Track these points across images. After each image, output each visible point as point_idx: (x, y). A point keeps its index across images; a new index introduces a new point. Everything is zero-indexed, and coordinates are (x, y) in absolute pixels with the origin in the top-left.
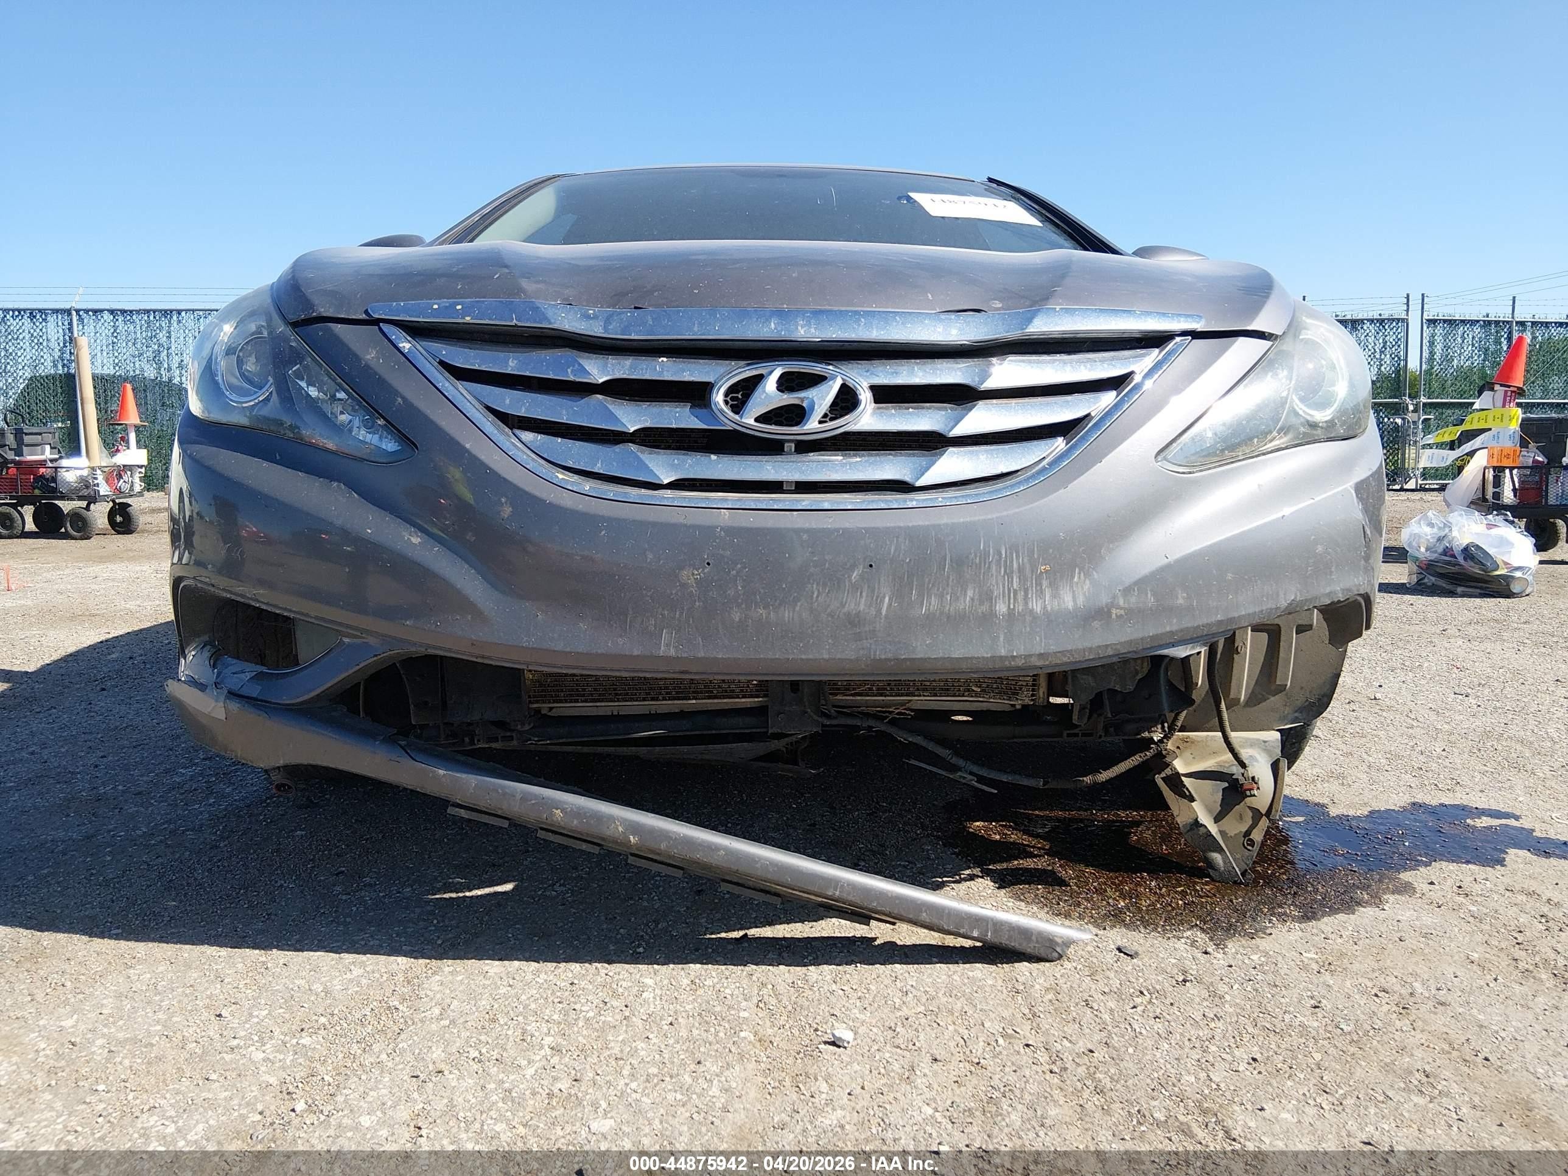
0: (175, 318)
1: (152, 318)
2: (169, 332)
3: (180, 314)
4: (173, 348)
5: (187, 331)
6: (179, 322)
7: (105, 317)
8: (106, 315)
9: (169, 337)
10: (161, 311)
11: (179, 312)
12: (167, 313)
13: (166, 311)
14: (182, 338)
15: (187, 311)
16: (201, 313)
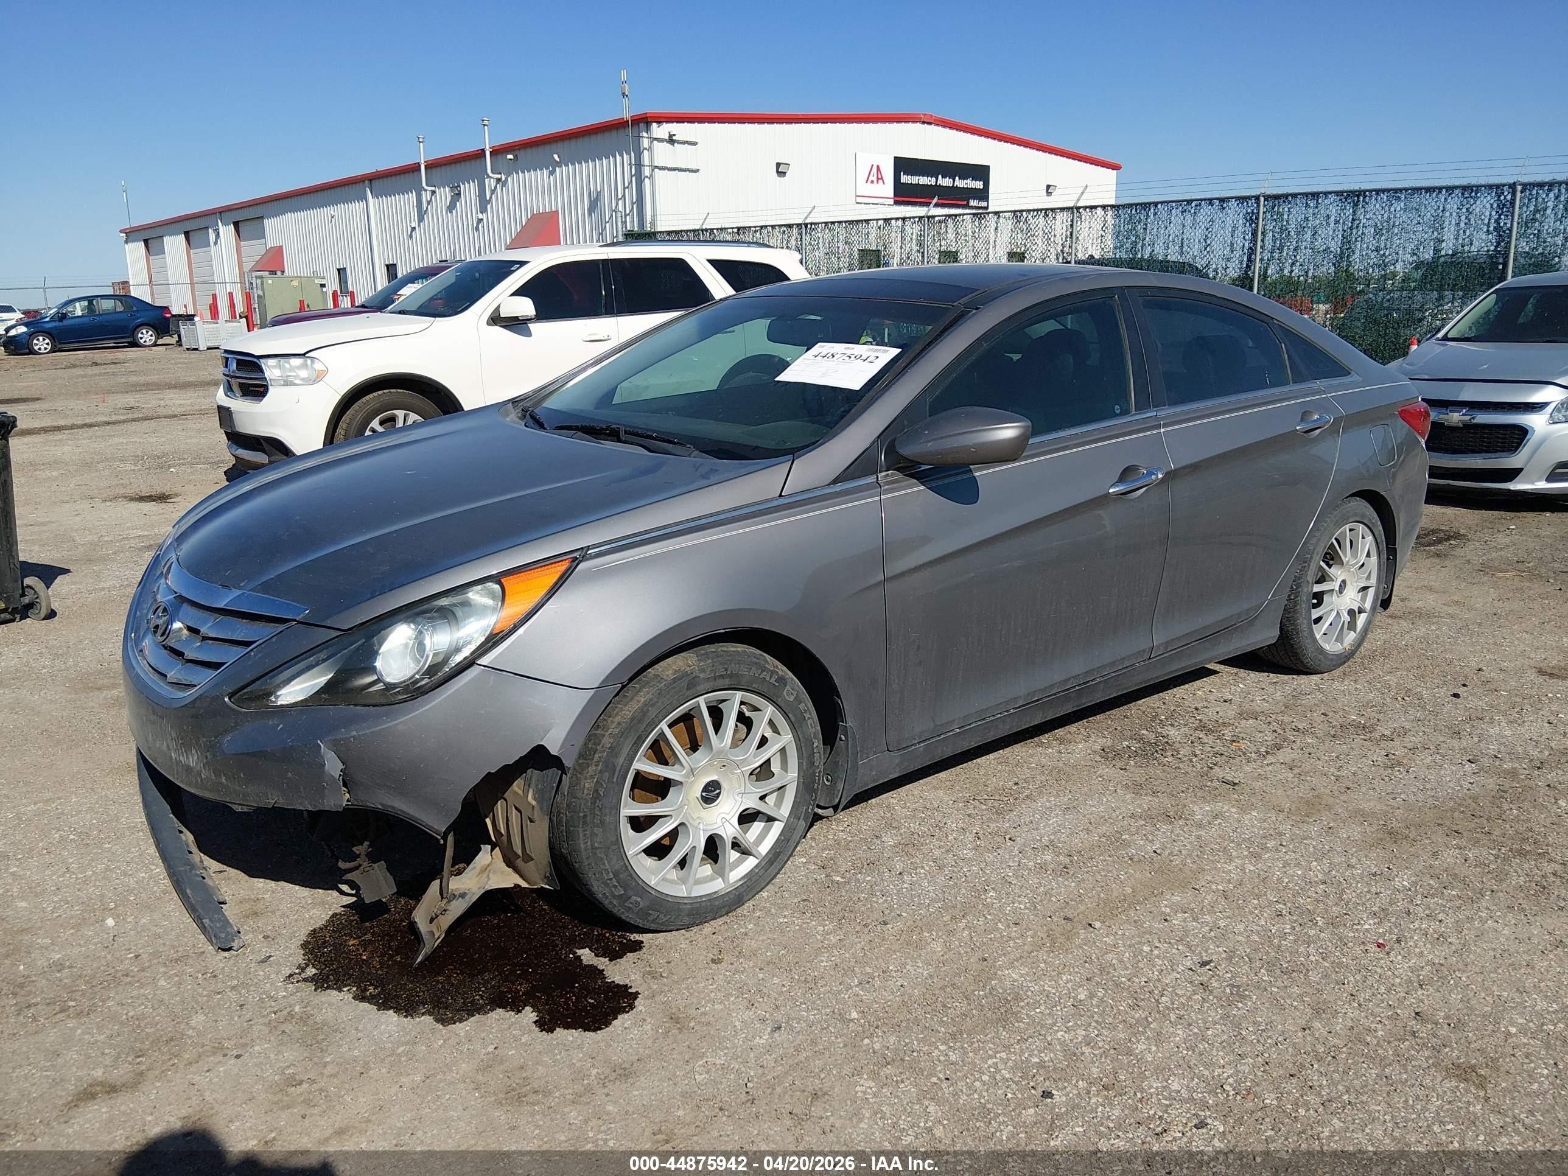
0: (1152, 210)
1: (1134, 212)
2: (1146, 225)
3: (1156, 206)
4: (1147, 239)
5: (1160, 223)
6: (1155, 214)
7: (1098, 213)
8: (1099, 210)
9: (1145, 229)
10: (1141, 204)
11: (1156, 204)
12: (1145, 206)
13: (1145, 204)
14: (1155, 229)
15: (1162, 203)
16: (1174, 204)
